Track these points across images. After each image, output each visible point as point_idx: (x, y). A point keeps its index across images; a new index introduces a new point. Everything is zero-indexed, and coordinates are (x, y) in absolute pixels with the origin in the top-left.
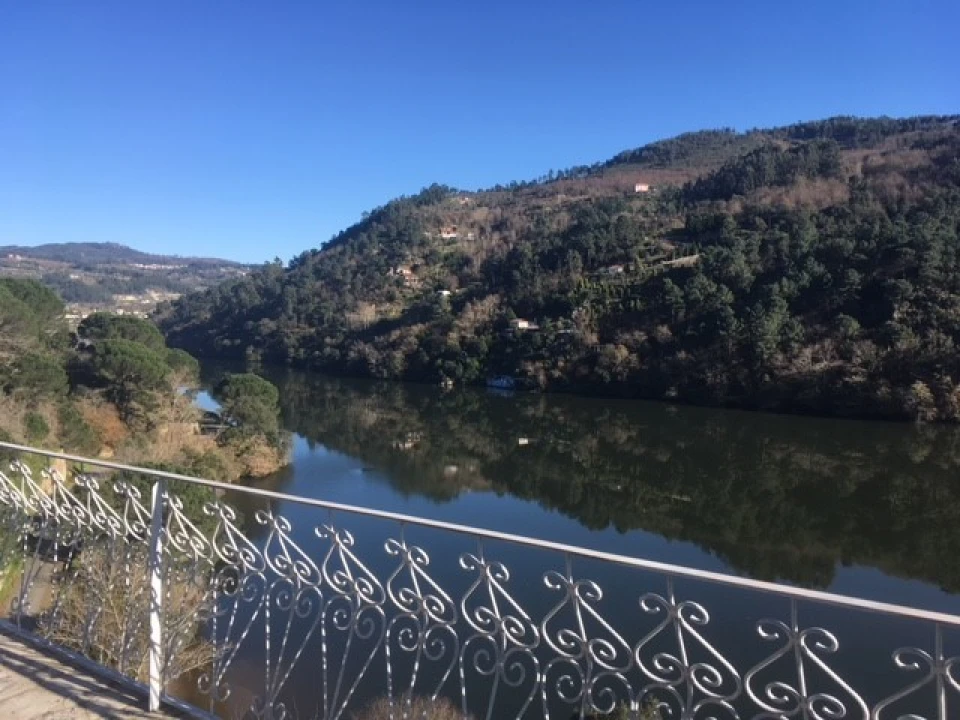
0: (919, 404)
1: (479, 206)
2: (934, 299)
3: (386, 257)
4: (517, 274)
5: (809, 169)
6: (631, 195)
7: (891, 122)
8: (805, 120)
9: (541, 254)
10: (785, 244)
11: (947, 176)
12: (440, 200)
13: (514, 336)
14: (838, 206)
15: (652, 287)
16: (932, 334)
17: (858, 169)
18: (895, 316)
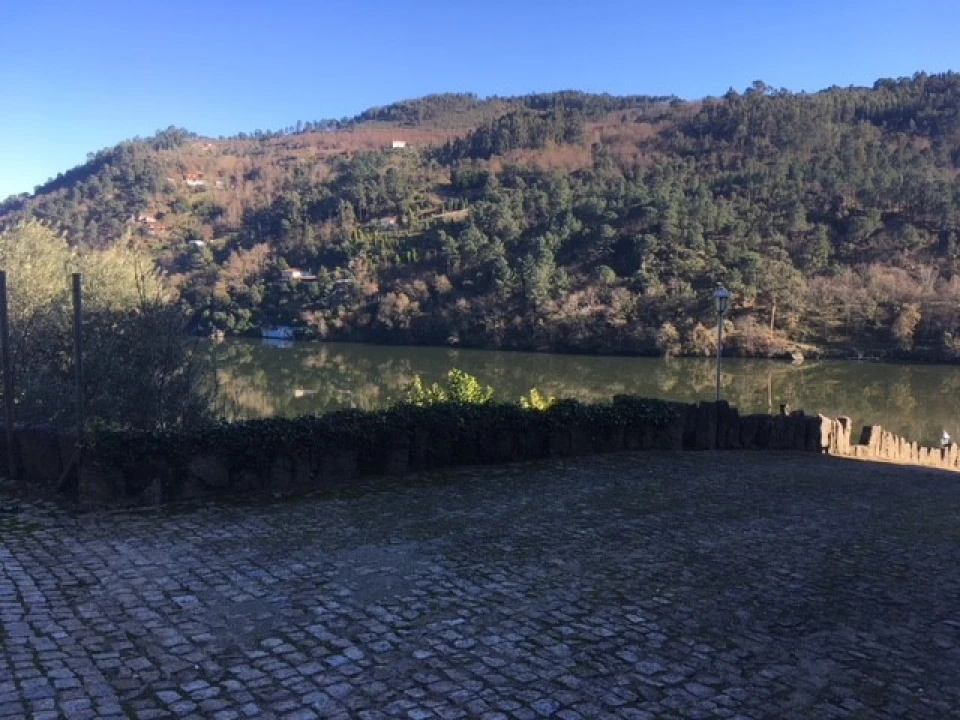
0: (668, 341)
1: (225, 153)
2: (674, 252)
3: (125, 202)
4: (285, 222)
5: (557, 136)
6: (388, 151)
7: (611, 99)
8: (539, 92)
9: (310, 204)
11: (671, 147)
12: (180, 145)
13: (290, 287)
14: (585, 169)
15: (427, 240)
16: (673, 282)
17: (597, 138)
18: (643, 266)
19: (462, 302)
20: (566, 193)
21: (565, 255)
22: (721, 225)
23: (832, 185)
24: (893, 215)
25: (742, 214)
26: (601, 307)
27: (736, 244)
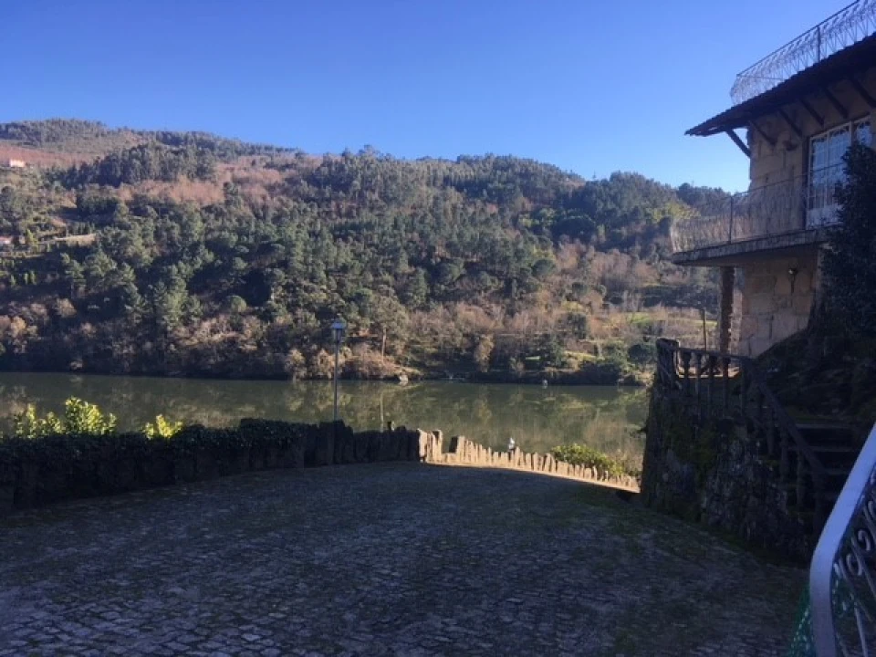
0: (295, 365)
2: (300, 285)
5: (189, 172)
10: (176, 232)
11: (296, 193)
14: (217, 205)
15: (49, 262)
16: (300, 312)
17: (228, 177)
18: (272, 297)
19: (88, 327)
20: (198, 227)
21: (198, 284)
22: (340, 264)
23: (428, 236)
24: (472, 263)
25: (358, 256)
26: (232, 334)
27: (352, 281)
